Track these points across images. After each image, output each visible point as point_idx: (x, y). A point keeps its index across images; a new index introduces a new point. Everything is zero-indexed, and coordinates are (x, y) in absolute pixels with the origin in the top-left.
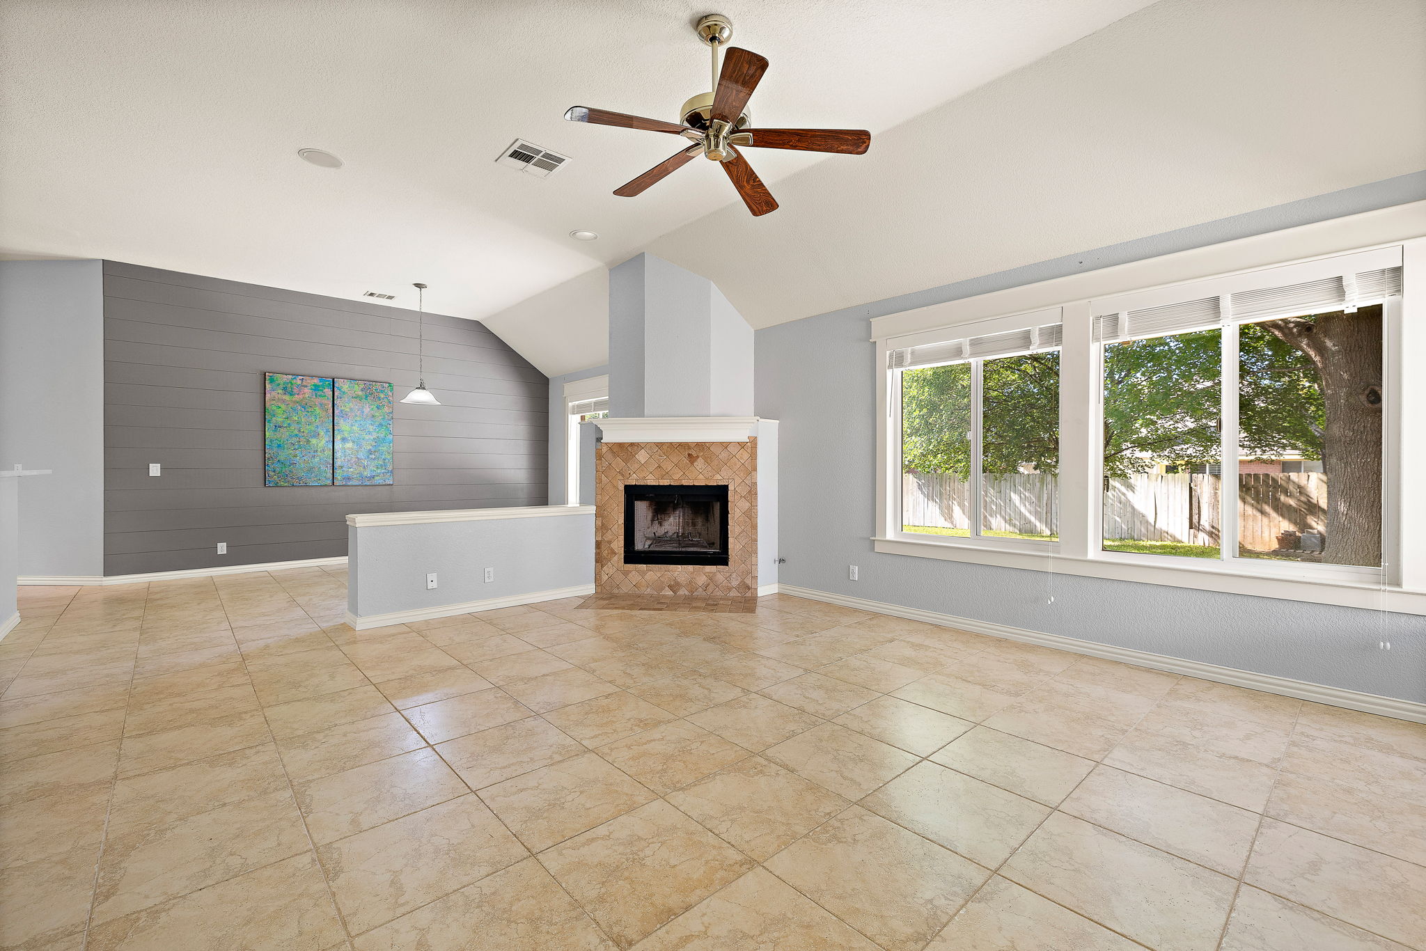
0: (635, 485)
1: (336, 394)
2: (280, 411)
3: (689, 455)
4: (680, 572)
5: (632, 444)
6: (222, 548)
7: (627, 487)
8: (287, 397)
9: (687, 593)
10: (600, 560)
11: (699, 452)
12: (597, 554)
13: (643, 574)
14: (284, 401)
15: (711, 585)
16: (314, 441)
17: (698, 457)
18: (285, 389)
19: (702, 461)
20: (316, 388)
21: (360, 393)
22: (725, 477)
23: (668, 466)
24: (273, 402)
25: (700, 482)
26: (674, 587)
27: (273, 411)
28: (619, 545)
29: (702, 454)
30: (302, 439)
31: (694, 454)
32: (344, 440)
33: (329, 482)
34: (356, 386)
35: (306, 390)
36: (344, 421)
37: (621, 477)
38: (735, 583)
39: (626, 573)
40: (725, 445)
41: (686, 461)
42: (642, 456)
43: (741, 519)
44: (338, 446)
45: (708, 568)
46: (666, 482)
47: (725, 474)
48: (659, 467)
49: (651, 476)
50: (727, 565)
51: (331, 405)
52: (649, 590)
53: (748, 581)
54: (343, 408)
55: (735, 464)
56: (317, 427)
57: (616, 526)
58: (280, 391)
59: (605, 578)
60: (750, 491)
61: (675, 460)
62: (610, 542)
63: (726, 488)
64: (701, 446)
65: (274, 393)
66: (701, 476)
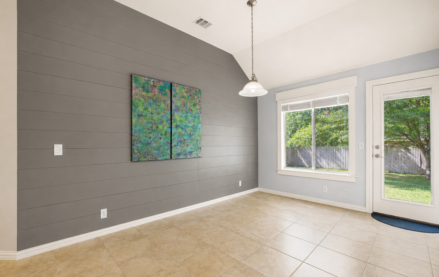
1: (172, 94)
2: (140, 104)
6: (104, 213)
8: (144, 93)
14: (143, 96)
16: (160, 127)
18: (143, 87)
20: (162, 89)
21: (185, 94)
24: (137, 97)
27: (137, 103)
30: (154, 125)
32: (177, 126)
33: (169, 157)
34: (183, 90)
35: (156, 89)
36: (177, 113)
44: (174, 131)
51: (169, 102)
54: (176, 104)
56: (162, 117)
58: (141, 89)
65: (137, 90)
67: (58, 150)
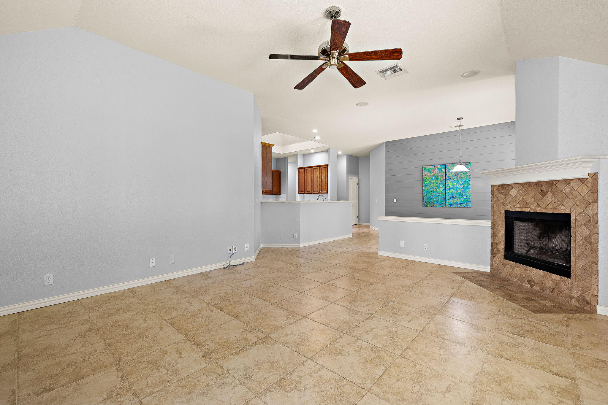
0: (510, 211)
1: (447, 170)
2: (427, 179)
3: (542, 191)
4: (536, 273)
5: (508, 185)
7: (506, 212)
8: (429, 174)
9: (539, 290)
10: (493, 254)
11: (548, 188)
12: (491, 250)
13: (513, 268)
14: (428, 176)
15: (556, 289)
16: (438, 190)
17: (547, 192)
18: (429, 171)
19: (551, 195)
20: (439, 169)
22: (568, 207)
23: (528, 199)
24: (425, 177)
25: (549, 210)
26: (531, 282)
28: (501, 246)
29: (550, 189)
30: (434, 189)
31: (544, 189)
32: (450, 188)
33: (444, 205)
35: (436, 170)
36: (450, 181)
37: (502, 206)
38: (575, 294)
39: (505, 265)
40: (568, 182)
41: (539, 195)
42: (513, 192)
43: (582, 243)
44: (447, 191)
45: (554, 276)
46: (526, 210)
47: (568, 205)
48: (523, 199)
49: (518, 206)
50: (570, 278)
51: (445, 175)
52: (516, 279)
53: (588, 296)
54: (449, 176)
55: (577, 197)
56: (440, 184)
57: (500, 235)
58: (427, 172)
59: (495, 265)
60: (590, 221)
61: (532, 194)
62: (497, 244)
63: (568, 216)
64: (549, 183)
65: (425, 173)
66: (549, 206)
67: (395, 201)
